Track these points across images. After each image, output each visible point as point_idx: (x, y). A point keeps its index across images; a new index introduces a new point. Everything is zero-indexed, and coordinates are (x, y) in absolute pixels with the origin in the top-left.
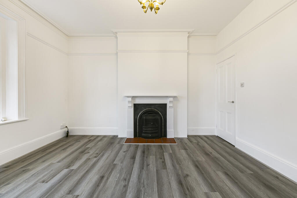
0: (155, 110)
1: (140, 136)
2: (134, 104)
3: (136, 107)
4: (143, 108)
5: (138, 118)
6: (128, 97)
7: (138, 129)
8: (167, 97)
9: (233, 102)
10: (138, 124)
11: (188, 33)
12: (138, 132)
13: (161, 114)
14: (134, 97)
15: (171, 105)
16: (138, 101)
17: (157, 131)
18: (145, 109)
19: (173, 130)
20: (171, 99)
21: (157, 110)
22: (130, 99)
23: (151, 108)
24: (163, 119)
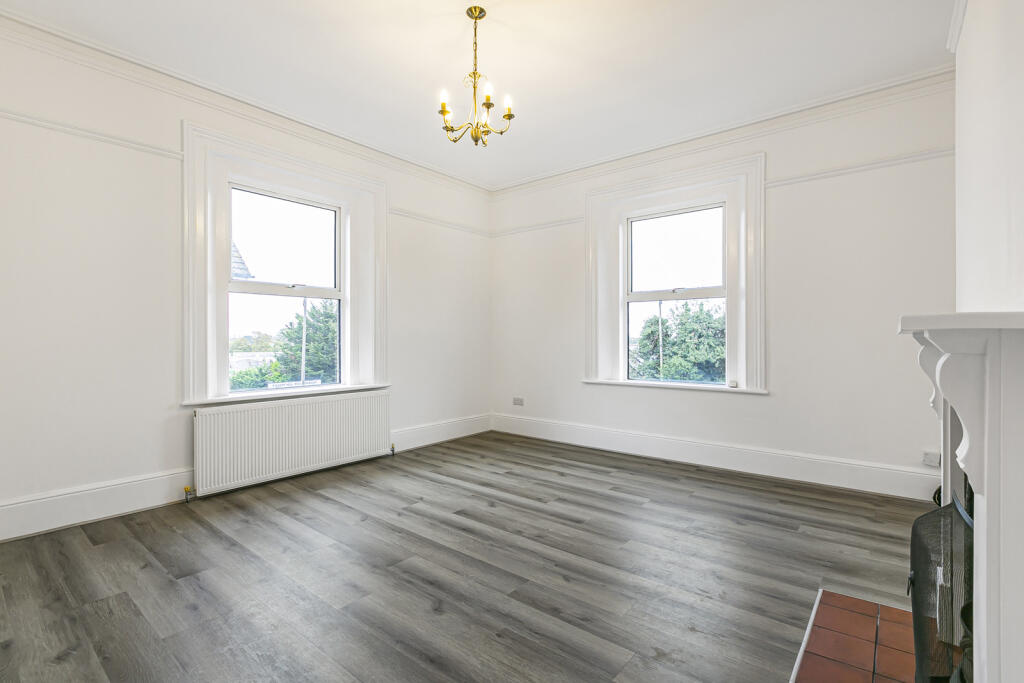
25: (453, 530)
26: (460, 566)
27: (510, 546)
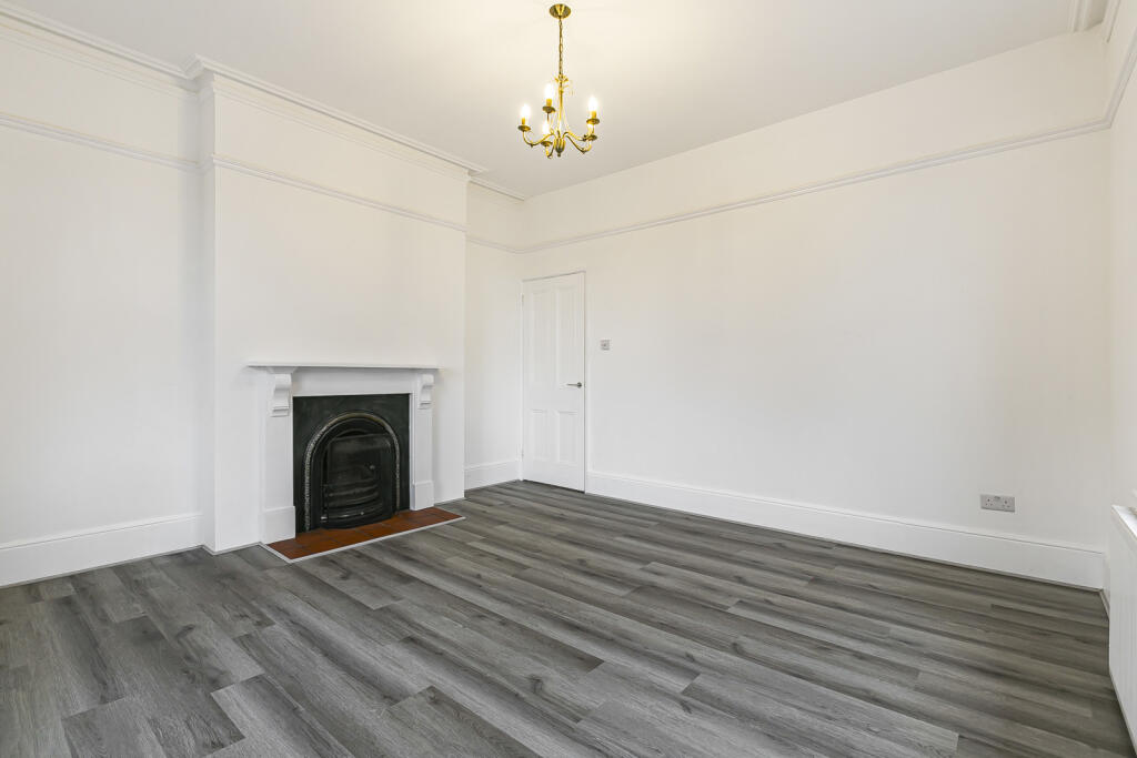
0: (369, 419)
1: (316, 525)
2: (295, 399)
3: (305, 410)
4: (327, 412)
5: (309, 456)
6: (278, 369)
7: (307, 500)
8: (413, 370)
9: (580, 385)
10: (307, 478)
11: (469, 174)
12: (307, 510)
13: (391, 431)
14: (299, 371)
15: (427, 398)
16: (314, 388)
17: (376, 494)
18: (337, 415)
19: (430, 481)
20: (429, 378)
21: (378, 419)
22: (286, 379)
23: (356, 411)
24: (398, 448)
25: (591, 626)
26: (573, 587)
27: (520, 604)
